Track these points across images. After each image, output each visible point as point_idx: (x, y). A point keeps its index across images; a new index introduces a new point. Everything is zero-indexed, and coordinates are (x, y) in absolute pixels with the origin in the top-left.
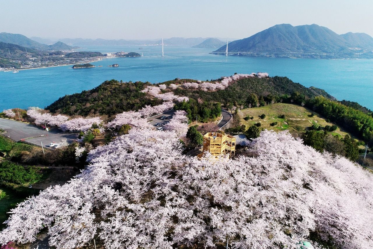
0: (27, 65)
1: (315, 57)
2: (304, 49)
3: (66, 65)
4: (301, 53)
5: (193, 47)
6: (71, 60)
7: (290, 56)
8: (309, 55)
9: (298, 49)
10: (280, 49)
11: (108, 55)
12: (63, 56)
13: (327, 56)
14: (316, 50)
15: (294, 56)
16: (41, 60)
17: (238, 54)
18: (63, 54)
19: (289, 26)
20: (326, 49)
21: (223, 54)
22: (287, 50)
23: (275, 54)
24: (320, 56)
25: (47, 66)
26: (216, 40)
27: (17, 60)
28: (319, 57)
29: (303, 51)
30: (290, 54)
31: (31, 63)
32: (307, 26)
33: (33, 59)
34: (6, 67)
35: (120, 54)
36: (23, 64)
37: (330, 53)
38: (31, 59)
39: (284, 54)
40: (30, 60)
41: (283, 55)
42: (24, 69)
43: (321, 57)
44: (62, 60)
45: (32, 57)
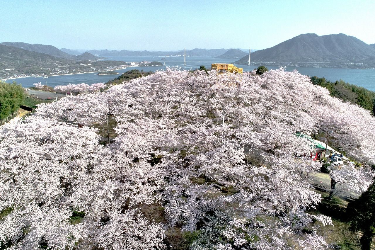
0: (56, 72)
1: (342, 66)
2: (330, 59)
3: (91, 72)
4: (328, 62)
6: (97, 68)
7: (315, 66)
8: (335, 65)
9: (324, 58)
10: (305, 59)
11: (131, 64)
12: (89, 64)
13: (354, 65)
14: (343, 59)
15: (320, 66)
16: (69, 68)
17: (261, 64)
19: (314, 35)
20: (354, 58)
21: (245, 64)
22: (312, 60)
23: (299, 64)
24: (348, 65)
25: (74, 73)
26: (239, 51)
27: (47, 67)
28: (346, 66)
29: (328, 60)
30: (316, 63)
31: (60, 71)
32: (333, 35)
33: (62, 67)
34: (37, 74)
35: (143, 63)
36: (52, 71)
37: (358, 62)
38: (60, 67)
39: (309, 64)
41: (308, 65)
42: (53, 75)
43: (349, 67)
44: (88, 68)
45: (61, 65)
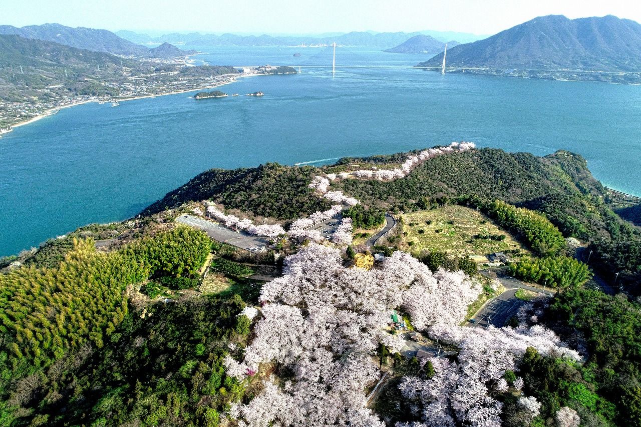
0: (128, 90)
1: (603, 78)
2: (585, 64)
3: (183, 91)
5: (388, 51)
6: (190, 81)
7: (556, 76)
8: (591, 75)
9: (573, 63)
10: (540, 62)
11: (245, 71)
12: (176, 73)
13: (625, 77)
14: (606, 64)
15: (564, 77)
16: (145, 81)
17: (464, 71)
18: (176, 70)
19: (562, 19)
20: (627, 62)
21: (437, 70)
22: (553, 65)
23: (530, 72)
24: (613, 77)
25: (157, 94)
26: (429, 38)
27: (111, 81)
28: (610, 78)
29: (581, 66)
30: (558, 72)
31: (131, 87)
32: (596, 19)
33: (133, 78)
34: (99, 95)
35: (264, 69)
36: (121, 89)
37: (633, 70)
38: (130, 78)
39: (547, 72)
40: (129, 82)
41: (544, 74)
42: (125, 98)
43: (615, 79)
44: (176, 80)
45: (131, 75)
